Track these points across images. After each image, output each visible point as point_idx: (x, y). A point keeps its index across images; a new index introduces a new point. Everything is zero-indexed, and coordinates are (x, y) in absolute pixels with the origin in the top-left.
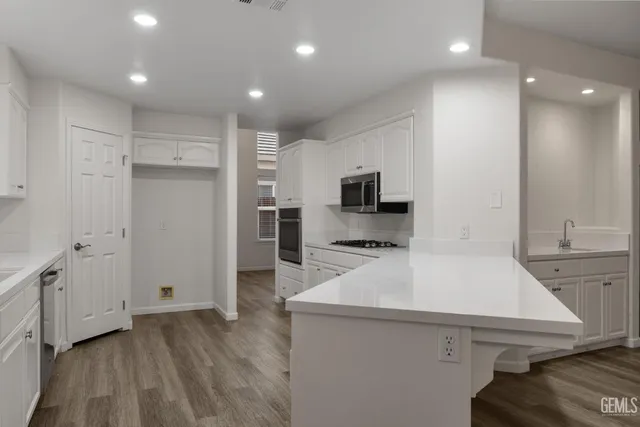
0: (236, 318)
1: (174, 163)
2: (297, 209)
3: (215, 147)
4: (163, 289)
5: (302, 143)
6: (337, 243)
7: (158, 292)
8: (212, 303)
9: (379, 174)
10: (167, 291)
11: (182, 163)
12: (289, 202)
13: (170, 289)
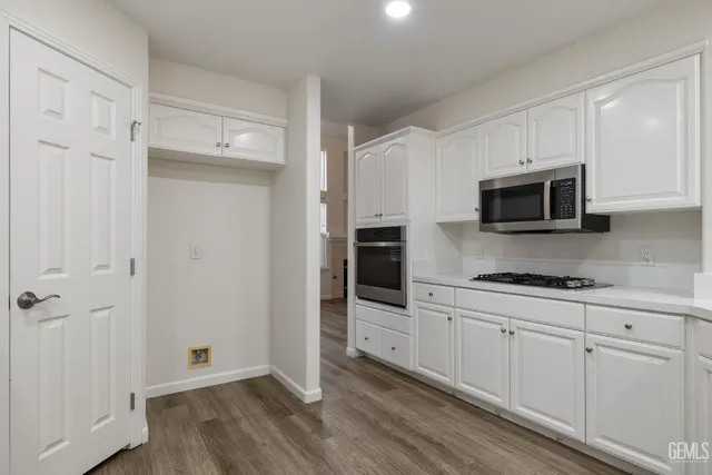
0: (319, 398)
1: (216, 152)
2: (399, 228)
3: (280, 132)
4: (195, 352)
5: (409, 132)
6: (479, 279)
7: (186, 357)
8: (268, 366)
9: (583, 166)
10: (200, 355)
11: (228, 153)
12: (377, 219)
13: (206, 351)
